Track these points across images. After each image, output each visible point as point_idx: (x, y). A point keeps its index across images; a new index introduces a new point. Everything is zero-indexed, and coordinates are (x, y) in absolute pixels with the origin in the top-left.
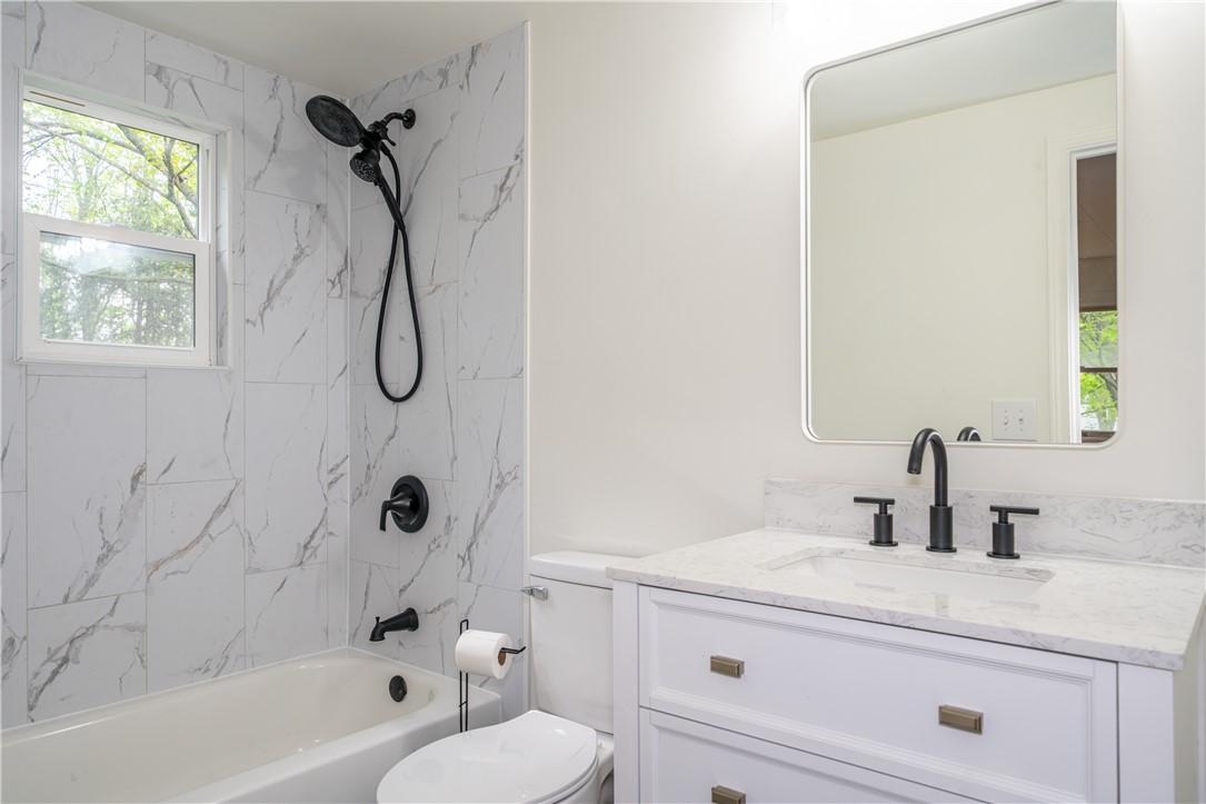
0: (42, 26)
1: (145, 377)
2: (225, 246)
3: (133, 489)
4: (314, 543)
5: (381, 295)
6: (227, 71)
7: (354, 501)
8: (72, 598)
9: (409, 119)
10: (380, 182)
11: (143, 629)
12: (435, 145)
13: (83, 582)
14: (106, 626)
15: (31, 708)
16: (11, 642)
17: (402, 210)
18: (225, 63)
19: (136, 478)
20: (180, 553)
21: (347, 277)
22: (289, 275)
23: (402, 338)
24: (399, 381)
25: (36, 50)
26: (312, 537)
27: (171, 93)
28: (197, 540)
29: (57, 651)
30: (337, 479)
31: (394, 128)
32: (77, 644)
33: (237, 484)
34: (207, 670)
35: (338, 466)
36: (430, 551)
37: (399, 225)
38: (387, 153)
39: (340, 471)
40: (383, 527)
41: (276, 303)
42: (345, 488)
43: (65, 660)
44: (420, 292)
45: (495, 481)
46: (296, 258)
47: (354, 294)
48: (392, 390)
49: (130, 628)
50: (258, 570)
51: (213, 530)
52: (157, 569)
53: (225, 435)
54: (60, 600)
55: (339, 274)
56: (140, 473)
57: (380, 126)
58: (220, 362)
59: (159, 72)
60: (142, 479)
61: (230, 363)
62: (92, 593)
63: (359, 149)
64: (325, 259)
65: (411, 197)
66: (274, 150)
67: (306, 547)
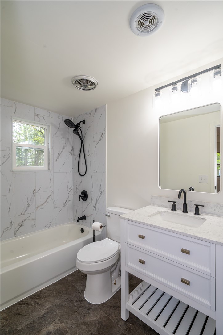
0: (16, 108)
1: (35, 173)
2: (50, 147)
3: (33, 194)
4: (66, 202)
5: (79, 155)
6: (50, 114)
7: (74, 194)
8: (22, 214)
9: (84, 122)
10: (79, 135)
11: (35, 219)
12: (89, 127)
13: (24, 211)
14: (28, 219)
15: (15, 234)
16: (11, 222)
17: (83, 140)
18: (50, 113)
19: (34, 191)
20: (42, 205)
21: (73, 152)
22: (62, 152)
23: (83, 164)
24: (82, 172)
25: (15, 113)
26: (66, 201)
27: (39, 119)
28: (45, 203)
29: (20, 224)
30: (71, 190)
31: (81, 124)
32: (23, 222)
33: (52, 192)
34: (47, 227)
35: (71, 188)
36: (88, 205)
37: (82, 143)
38: (80, 129)
39: (71, 189)
40: (79, 200)
41: (59, 157)
42: (72, 192)
43: (21, 225)
44: (86, 155)
45: (100, 192)
46: (63, 149)
47: (74, 155)
48: (81, 174)
49: (33, 219)
50: (56, 208)
51: (48, 201)
52: (38, 208)
53: (50, 183)
54: (20, 214)
55: (71, 151)
56: (34, 190)
57: (78, 124)
58: (49, 169)
59: (37, 115)
60: (35, 192)
61: (51, 169)
62: (26, 213)
63: (74, 128)
64: (68, 148)
65: (84, 137)
66: (59, 129)
67: (65, 203)
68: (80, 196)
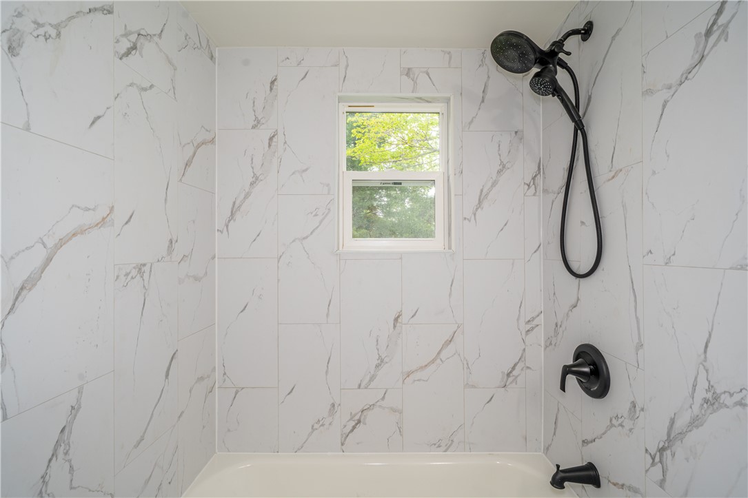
0: (347, 66)
1: (401, 258)
2: (451, 172)
3: (395, 326)
4: (515, 373)
5: (564, 188)
6: (450, 58)
7: (546, 347)
8: (362, 386)
9: (586, 32)
10: (557, 91)
11: (401, 412)
12: (614, 37)
13: (368, 378)
14: (380, 406)
15: (342, 444)
16: (333, 405)
17: (581, 113)
18: (449, 53)
19: (396, 320)
20: (422, 368)
21: (540, 180)
22: (494, 184)
23: (583, 223)
24: (582, 261)
25: (344, 81)
26: (513, 368)
27: (415, 83)
28: (433, 361)
29: (355, 415)
30: (533, 329)
31: (572, 44)
32: (365, 413)
33: (458, 327)
34: (439, 446)
35: (533, 319)
36: (612, 426)
37: (579, 127)
38: (564, 65)
39: (535, 322)
40: (563, 388)
41: (485, 204)
42: (540, 335)
43: (359, 422)
44: (599, 181)
46: (499, 172)
47: (545, 191)
48: (574, 267)
49: (394, 410)
50: (473, 387)
51: (443, 355)
52: (408, 376)
53: (450, 295)
54: (357, 387)
55: (534, 179)
56: (398, 317)
57: (559, 45)
58: (450, 248)
59: (408, 72)
60: (399, 320)
61: (453, 247)
62: (373, 385)
63: (535, 70)
64: (523, 168)
65: (590, 98)
66: (483, 101)
67: (508, 375)
68: (567, 371)
